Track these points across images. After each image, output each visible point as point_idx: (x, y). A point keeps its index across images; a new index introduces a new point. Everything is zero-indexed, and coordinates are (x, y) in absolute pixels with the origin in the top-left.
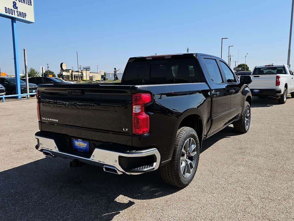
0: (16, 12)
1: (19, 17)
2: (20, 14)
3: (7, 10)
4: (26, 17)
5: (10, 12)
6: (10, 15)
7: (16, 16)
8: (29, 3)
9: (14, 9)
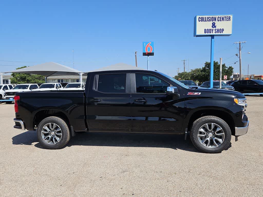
0: (214, 30)
1: (217, 34)
2: (218, 31)
3: (206, 31)
4: (223, 32)
5: (208, 32)
6: (209, 34)
7: (214, 33)
8: (228, 20)
9: (213, 28)
